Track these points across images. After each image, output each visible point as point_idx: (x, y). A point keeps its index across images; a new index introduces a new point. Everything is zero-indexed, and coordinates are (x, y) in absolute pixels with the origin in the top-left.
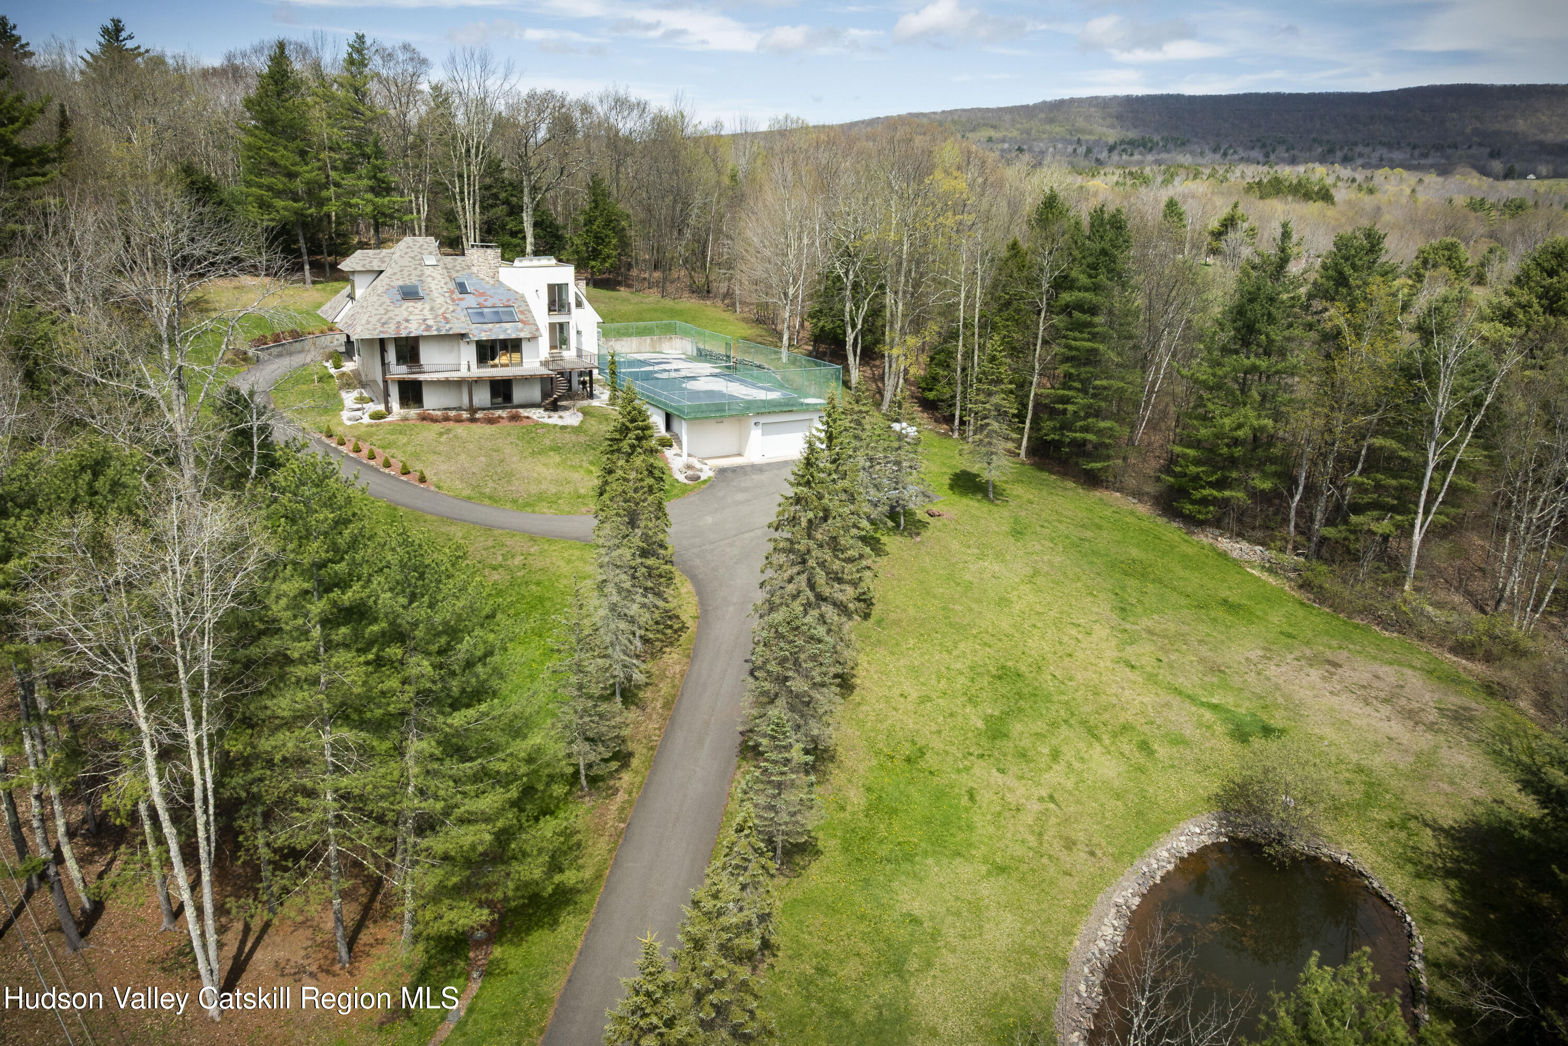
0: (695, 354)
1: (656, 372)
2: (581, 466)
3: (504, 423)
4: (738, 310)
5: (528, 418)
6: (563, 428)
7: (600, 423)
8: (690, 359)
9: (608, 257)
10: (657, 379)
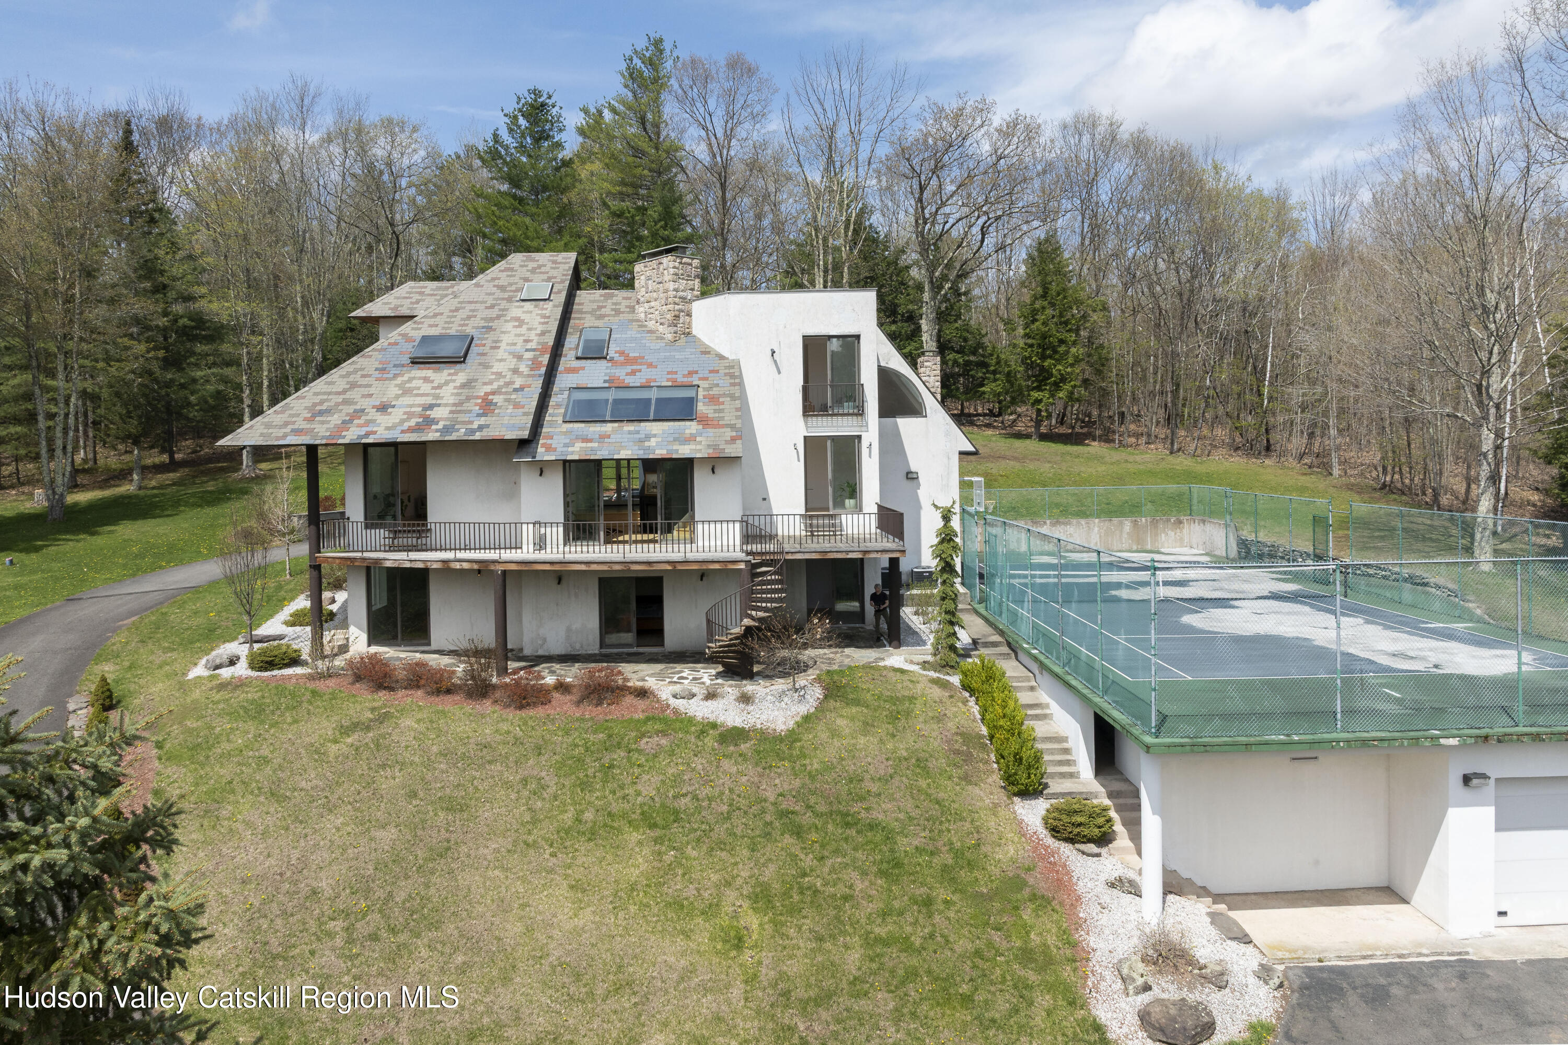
0: (1234, 551)
1: (1119, 586)
2: (711, 910)
3: (562, 705)
4: (1336, 472)
5: (642, 693)
6: (735, 735)
7: (867, 727)
8: (1219, 562)
9: (1063, 379)
10: (1117, 600)
